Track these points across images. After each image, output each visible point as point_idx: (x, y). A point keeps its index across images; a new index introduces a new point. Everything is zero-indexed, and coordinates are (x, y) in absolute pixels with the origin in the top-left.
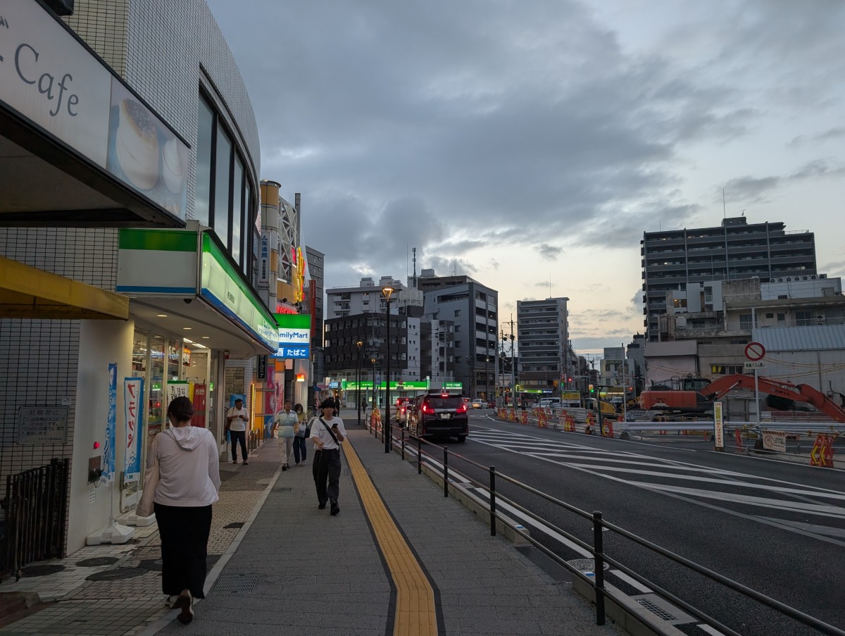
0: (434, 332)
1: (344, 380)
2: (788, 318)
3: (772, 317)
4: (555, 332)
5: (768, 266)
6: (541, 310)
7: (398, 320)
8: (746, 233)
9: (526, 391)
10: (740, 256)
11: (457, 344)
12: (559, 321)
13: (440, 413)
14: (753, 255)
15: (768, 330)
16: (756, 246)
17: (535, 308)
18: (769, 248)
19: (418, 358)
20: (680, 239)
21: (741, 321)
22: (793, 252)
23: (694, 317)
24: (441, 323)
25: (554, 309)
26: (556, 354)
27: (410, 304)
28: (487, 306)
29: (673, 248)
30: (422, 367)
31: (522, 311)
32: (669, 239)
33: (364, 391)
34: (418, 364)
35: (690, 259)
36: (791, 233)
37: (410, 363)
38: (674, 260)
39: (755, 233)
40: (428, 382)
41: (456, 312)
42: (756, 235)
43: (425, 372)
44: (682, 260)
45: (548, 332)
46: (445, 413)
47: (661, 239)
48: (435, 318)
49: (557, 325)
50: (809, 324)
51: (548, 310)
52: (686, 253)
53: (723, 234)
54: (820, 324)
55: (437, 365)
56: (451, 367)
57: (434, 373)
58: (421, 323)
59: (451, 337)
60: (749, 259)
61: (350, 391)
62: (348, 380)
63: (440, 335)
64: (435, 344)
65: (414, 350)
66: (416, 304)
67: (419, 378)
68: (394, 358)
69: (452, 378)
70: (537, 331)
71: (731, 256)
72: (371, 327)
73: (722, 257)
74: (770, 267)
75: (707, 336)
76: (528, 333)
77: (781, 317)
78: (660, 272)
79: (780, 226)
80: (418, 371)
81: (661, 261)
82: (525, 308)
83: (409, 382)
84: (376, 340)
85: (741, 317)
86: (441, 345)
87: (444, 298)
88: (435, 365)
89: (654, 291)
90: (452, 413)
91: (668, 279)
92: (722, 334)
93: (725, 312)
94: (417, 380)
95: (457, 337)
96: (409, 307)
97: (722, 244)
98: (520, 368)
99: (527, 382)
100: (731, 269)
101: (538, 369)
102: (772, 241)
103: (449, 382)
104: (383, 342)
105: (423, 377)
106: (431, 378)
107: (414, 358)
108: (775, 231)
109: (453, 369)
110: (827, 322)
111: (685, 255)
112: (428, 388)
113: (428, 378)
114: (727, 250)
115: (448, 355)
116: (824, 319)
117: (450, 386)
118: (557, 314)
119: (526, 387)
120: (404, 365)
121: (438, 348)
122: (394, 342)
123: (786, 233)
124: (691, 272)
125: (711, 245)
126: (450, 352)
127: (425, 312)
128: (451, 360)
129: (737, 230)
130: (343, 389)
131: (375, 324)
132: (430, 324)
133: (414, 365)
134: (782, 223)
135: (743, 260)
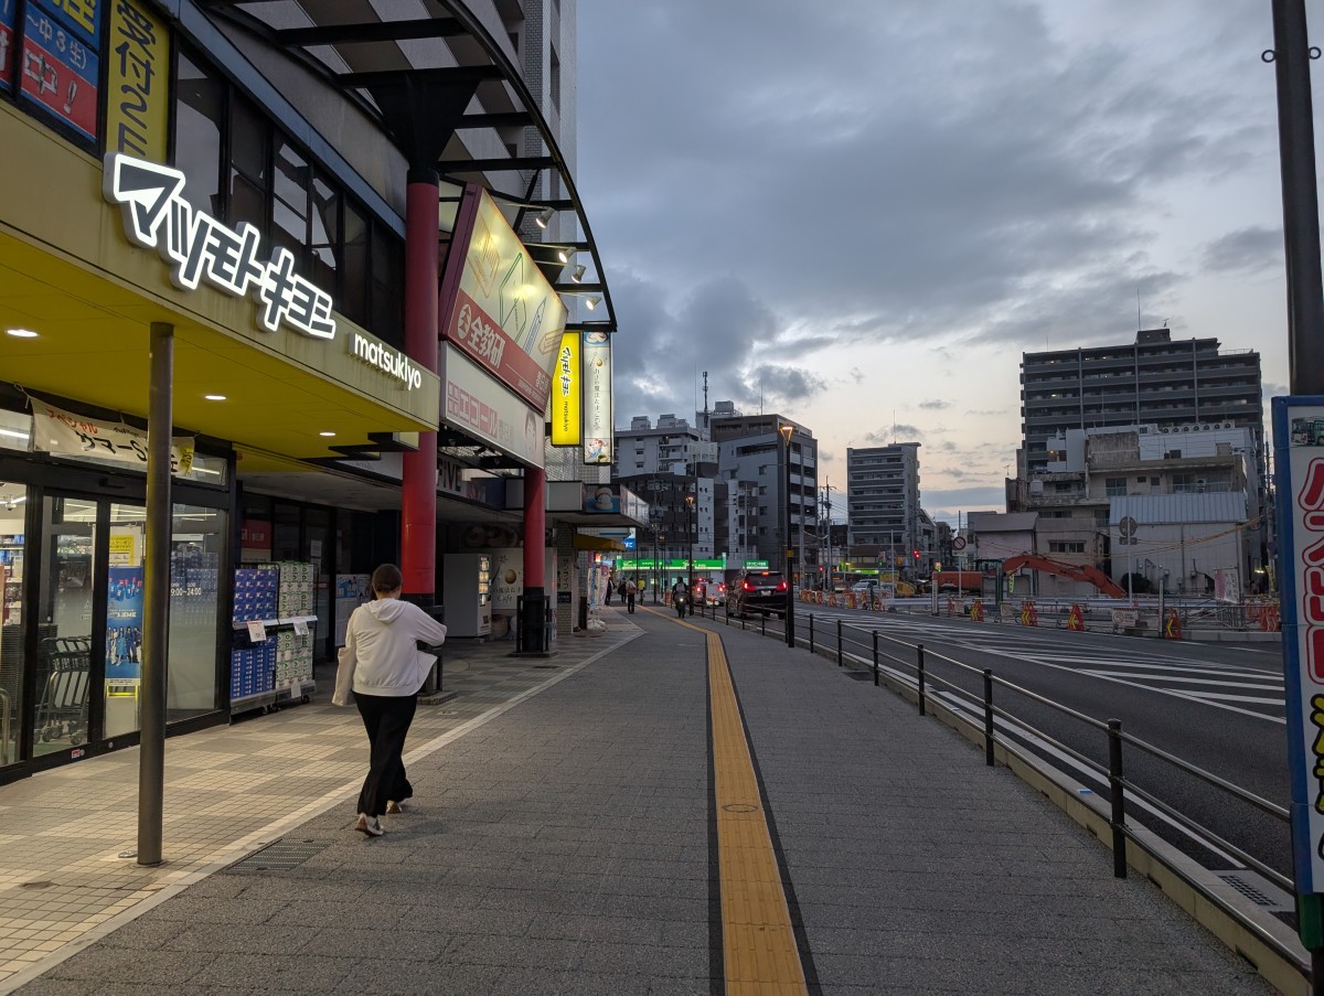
0: (731, 497)
1: (619, 557)
2: (1163, 482)
3: (1145, 481)
4: (899, 491)
5: (1194, 399)
6: (879, 461)
7: (685, 482)
8: (1165, 353)
9: (858, 571)
10: (1156, 386)
11: (762, 510)
12: (904, 476)
13: (760, 590)
14: (1174, 384)
15: (1140, 498)
16: (1179, 371)
17: (873, 459)
18: (1195, 374)
19: (711, 530)
20: (1073, 361)
21: (1107, 486)
22: (1231, 380)
23: (1058, 479)
24: (741, 484)
25: (899, 460)
26: (900, 521)
27: (701, 460)
28: (802, 460)
29: (1064, 375)
30: (717, 541)
31: (854, 462)
32: (1059, 362)
33: (645, 571)
34: (712, 538)
35: (1086, 390)
36: (1229, 353)
37: (701, 537)
38: (1064, 392)
39: (1178, 353)
40: (725, 560)
41: (761, 468)
42: (1179, 355)
43: (720, 547)
44: (1075, 392)
45: (890, 491)
46: (765, 590)
47: (1047, 363)
48: (733, 477)
49: (902, 481)
50: (1188, 489)
51: (890, 460)
52: (1080, 382)
53: (1133, 355)
54: (1201, 491)
55: (736, 538)
56: (752, 541)
57: (732, 548)
58: (715, 485)
59: (753, 502)
60: (1169, 389)
61: (627, 572)
62: (624, 559)
63: (740, 502)
64: (733, 513)
65: (706, 520)
66: (709, 460)
67: (712, 554)
68: (681, 530)
69: (755, 555)
70: (875, 490)
71: (1143, 386)
72: (652, 491)
73: (1131, 388)
74: (1196, 401)
75: (1066, 504)
76: (862, 493)
77: (1155, 482)
78: (1044, 409)
79: (1213, 343)
80: (711, 547)
81: (1046, 394)
82: (857, 458)
83: (701, 560)
84: (658, 508)
85: (1107, 480)
86: (743, 512)
87: (745, 451)
88: (733, 539)
89: (1036, 434)
90: (772, 590)
91: (1056, 417)
92: (1083, 502)
93: (1087, 475)
94: (710, 558)
95: (762, 501)
96: (699, 464)
97: (1132, 369)
98: (850, 541)
99: (860, 559)
100: (1142, 404)
101: (876, 541)
102: (1200, 364)
103: (752, 560)
104: (666, 510)
105: (717, 555)
106: (728, 555)
107: (706, 530)
108: (1205, 351)
109: (756, 543)
110: (1208, 489)
111: (1079, 384)
112: (724, 568)
113: (724, 555)
114: (1138, 378)
115: (750, 525)
116: (1204, 484)
117: (751, 566)
118: (902, 466)
119: (857, 565)
120: (693, 538)
121: (737, 516)
122: (680, 510)
123: (1220, 354)
124: (1087, 408)
125: (1117, 371)
126: (752, 521)
127: (721, 468)
128: (754, 532)
129: (1153, 350)
130: (618, 568)
131: (658, 488)
132: (727, 485)
133: (706, 538)
134: (1216, 339)
135: (1161, 390)
